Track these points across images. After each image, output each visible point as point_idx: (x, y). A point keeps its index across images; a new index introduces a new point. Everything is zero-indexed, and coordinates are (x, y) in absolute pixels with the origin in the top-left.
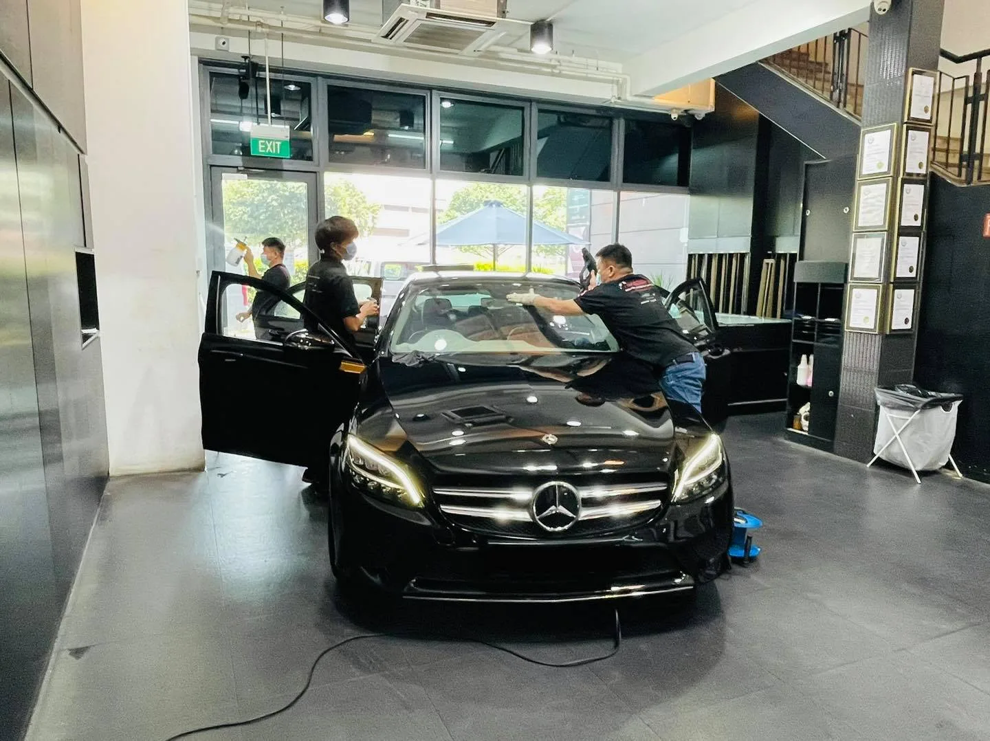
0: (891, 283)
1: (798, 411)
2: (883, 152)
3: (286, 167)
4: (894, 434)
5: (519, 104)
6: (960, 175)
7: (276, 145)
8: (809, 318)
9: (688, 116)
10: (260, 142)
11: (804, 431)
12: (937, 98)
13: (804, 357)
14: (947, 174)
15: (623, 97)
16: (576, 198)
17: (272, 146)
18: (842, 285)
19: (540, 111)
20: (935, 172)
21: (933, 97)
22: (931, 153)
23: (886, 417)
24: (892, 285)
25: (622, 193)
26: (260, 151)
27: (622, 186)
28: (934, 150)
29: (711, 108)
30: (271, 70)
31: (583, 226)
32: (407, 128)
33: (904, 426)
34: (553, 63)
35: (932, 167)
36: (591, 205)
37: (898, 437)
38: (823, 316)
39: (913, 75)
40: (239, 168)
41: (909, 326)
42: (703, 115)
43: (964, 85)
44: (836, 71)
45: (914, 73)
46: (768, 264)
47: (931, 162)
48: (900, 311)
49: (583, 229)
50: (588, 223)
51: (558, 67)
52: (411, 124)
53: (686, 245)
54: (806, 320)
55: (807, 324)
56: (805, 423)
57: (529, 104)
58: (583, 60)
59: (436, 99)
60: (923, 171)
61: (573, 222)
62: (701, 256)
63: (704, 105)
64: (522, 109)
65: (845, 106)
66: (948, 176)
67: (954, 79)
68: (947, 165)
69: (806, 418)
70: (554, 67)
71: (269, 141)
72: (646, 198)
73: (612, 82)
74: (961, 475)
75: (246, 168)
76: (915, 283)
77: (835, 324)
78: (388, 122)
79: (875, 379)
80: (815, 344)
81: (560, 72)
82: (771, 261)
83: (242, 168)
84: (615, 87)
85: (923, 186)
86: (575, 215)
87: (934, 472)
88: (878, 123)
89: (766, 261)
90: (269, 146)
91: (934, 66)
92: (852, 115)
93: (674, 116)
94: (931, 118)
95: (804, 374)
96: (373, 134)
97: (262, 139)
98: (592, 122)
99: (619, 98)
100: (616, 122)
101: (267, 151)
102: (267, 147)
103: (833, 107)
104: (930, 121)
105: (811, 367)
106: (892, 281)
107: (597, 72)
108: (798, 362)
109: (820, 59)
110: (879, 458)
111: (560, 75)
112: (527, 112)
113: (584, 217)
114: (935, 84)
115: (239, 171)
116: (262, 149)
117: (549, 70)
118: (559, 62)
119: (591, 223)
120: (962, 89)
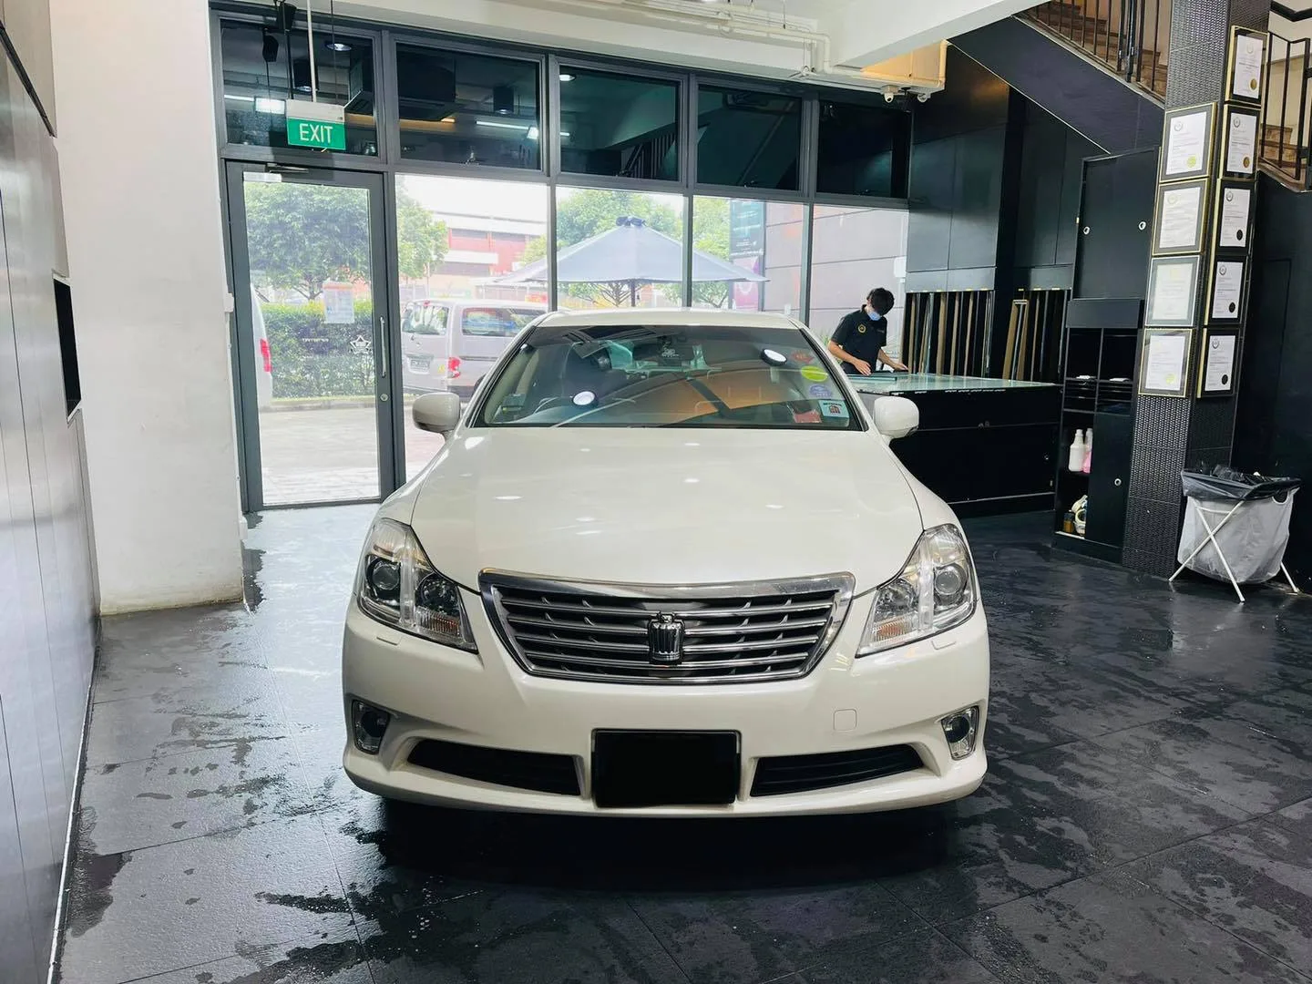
0: (1205, 327)
1: (1070, 507)
2: (1196, 143)
3: (338, 164)
4: (1208, 535)
5: (673, 77)
6: (1298, 177)
7: (325, 130)
8: (1087, 377)
9: (908, 96)
10: (301, 125)
11: (1079, 535)
12: (1267, 67)
13: (1079, 432)
14: (1282, 175)
15: (819, 69)
16: (744, 216)
17: (319, 133)
18: (1135, 332)
19: (701, 87)
20: (1265, 172)
21: (1262, 66)
22: (1259, 147)
23: (1196, 511)
24: (1205, 330)
25: (816, 208)
26: (302, 139)
27: (815, 196)
28: (1263, 143)
29: (939, 86)
30: (314, 19)
31: (752, 255)
32: (503, 111)
33: (1221, 524)
34: (720, 16)
35: (1260, 166)
36: (765, 227)
37: (1213, 538)
38: (1107, 375)
39: (1236, 36)
40: (270, 165)
41: (1227, 387)
42: (927, 96)
43: (1303, 52)
44: (1126, 31)
45: (1237, 33)
46: (1018, 306)
47: (1259, 159)
48: (1217, 366)
49: (755, 259)
50: (761, 252)
51: (730, 24)
52: (509, 106)
53: (903, 281)
54: (1082, 381)
55: (1084, 386)
56: (1081, 524)
57: (686, 76)
58: (762, 13)
59: (554, 67)
60: (1249, 170)
61: (739, 250)
62: (925, 296)
63: (931, 80)
64: (677, 84)
65: (1138, 80)
66: (1283, 179)
67: (1289, 43)
68: (1280, 164)
69: (1081, 517)
70: (724, 22)
71: (315, 124)
72: (845, 214)
73: (803, 46)
74: (1296, 590)
75: (279, 164)
76: (1237, 326)
77: (1125, 385)
78: (476, 102)
79: (1181, 459)
80: (1095, 413)
81: (731, 31)
82: (1024, 302)
83: (273, 165)
84: (808, 53)
85: (1249, 191)
86: (741, 240)
87: (1262, 586)
88: (1188, 104)
89: (1016, 302)
90: (315, 131)
91: (1263, 24)
92: (1148, 92)
93: (889, 96)
94: (1260, 96)
95: (1079, 457)
96: (453, 121)
97: (305, 122)
98: (773, 105)
99: (813, 70)
100: (807, 104)
101: (312, 139)
102: (311, 133)
103: (1122, 80)
104: (1259, 101)
105: (1089, 446)
106: (1206, 323)
107: (786, 32)
108: (1071, 440)
109: (1103, 14)
110: (1185, 568)
111: (730, 35)
112: (683, 87)
113: (755, 243)
114: (1264, 49)
115: (268, 170)
116: (305, 136)
117: (716, 27)
118: (729, 15)
119: (765, 251)
120: (1299, 57)
